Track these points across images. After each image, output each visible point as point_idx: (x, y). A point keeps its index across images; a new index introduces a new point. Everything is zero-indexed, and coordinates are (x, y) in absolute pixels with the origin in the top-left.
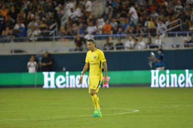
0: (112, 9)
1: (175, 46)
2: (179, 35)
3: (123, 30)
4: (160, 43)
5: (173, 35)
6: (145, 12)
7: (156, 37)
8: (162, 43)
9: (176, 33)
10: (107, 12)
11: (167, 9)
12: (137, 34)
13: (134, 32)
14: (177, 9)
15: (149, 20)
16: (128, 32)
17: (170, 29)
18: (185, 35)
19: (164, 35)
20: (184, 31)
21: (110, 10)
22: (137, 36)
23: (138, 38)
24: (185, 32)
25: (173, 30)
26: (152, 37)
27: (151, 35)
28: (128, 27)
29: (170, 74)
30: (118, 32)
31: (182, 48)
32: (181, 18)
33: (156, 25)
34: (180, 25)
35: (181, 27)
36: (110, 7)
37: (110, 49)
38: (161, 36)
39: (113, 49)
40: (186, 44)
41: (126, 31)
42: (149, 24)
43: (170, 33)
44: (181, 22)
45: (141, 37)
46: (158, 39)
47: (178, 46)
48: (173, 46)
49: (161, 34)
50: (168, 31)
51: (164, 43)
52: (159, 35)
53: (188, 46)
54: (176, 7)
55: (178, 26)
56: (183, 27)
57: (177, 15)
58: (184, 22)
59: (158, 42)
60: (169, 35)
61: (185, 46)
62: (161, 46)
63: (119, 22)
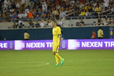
0: (33, 4)
1: (70, 25)
2: (73, 19)
4: (62, 23)
5: (69, 19)
6: (53, 5)
8: (63, 23)
9: (71, 18)
10: (30, 5)
11: (66, 3)
12: (48, 18)
13: (46, 17)
14: (72, 3)
15: (55, 10)
16: (43, 17)
17: (68, 15)
18: (77, 19)
19: (64, 19)
21: (32, 4)
22: (48, 20)
23: (49, 20)
24: (76, 17)
25: (69, 16)
26: (57, 20)
27: (56, 19)
28: (43, 14)
31: (75, 26)
32: (74, 9)
33: (59, 13)
34: (74, 13)
35: (74, 14)
36: (32, 2)
37: (32, 27)
38: (62, 19)
39: (34, 27)
41: (41, 16)
42: (55, 12)
43: (67, 17)
44: (74, 11)
45: (50, 20)
46: (60, 21)
47: (72, 25)
48: (69, 25)
49: (62, 18)
50: (66, 17)
51: (64, 24)
52: (61, 19)
53: (78, 25)
54: (71, 2)
55: (72, 13)
57: (72, 7)
58: (76, 11)
60: (67, 19)
61: (76, 25)
63: (37, 11)
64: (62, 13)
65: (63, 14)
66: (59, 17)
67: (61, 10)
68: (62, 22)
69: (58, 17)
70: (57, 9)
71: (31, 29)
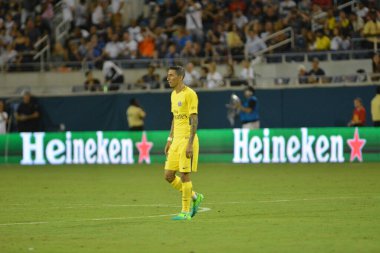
0: (157, 9)
1: (280, 81)
2: (288, 60)
3: (178, 50)
4: (251, 75)
5: (277, 60)
6: (221, 14)
7: (244, 63)
8: (255, 75)
9: (284, 56)
10: (146, 15)
11: (265, 8)
12: (207, 58)
13: (201, 54)
14: (286, 8)
15: (230, 30)
16: (190, 54)
17: (272, 47)
18: (301, 59)
19: (258, 59)
20: (298, 51)
21: (152, 9)
22: (206, 62)
23: (208, 66)
24: (301, 54)
25: (276, 50)
26: (235, 62)
27: (234, 59)
28: (189, 43)
29: (270, 137)
30: (169, 55)
31: (295, 84)
32: (294, 27)
33: (244, 40)
34: (291, 40)
35: (293, 46)
36: (152, 3)
37: (152, 88)
38: (254, 62)
39: (158, 86)
40: (303, 77)
41: (184, 51)
43: (271, 55)
44: (293, 34)
45: (214, 63)
46: (247, 67)
47: (286, 81)
48: (276, 81)
49: (254, 58)
50: (267, 53)
51: (259, 76)
52: (250, 60)
53: (306, 82)
54: (283, 4)
55: (287, 41)
56: (297, 43)
57: (286, 20)
58: (299, 33)
59: (248, 73)
60: (271, 59)
61: (301, 82)
62: (254, 81)
63: (170, 34)
64: (253, 39)
65: (255, 44)
66: (243, 54)
67: (251, 29)
68: (251, 71)
69: (238, 55)
70: (235, 29)
71: (149, 94)
